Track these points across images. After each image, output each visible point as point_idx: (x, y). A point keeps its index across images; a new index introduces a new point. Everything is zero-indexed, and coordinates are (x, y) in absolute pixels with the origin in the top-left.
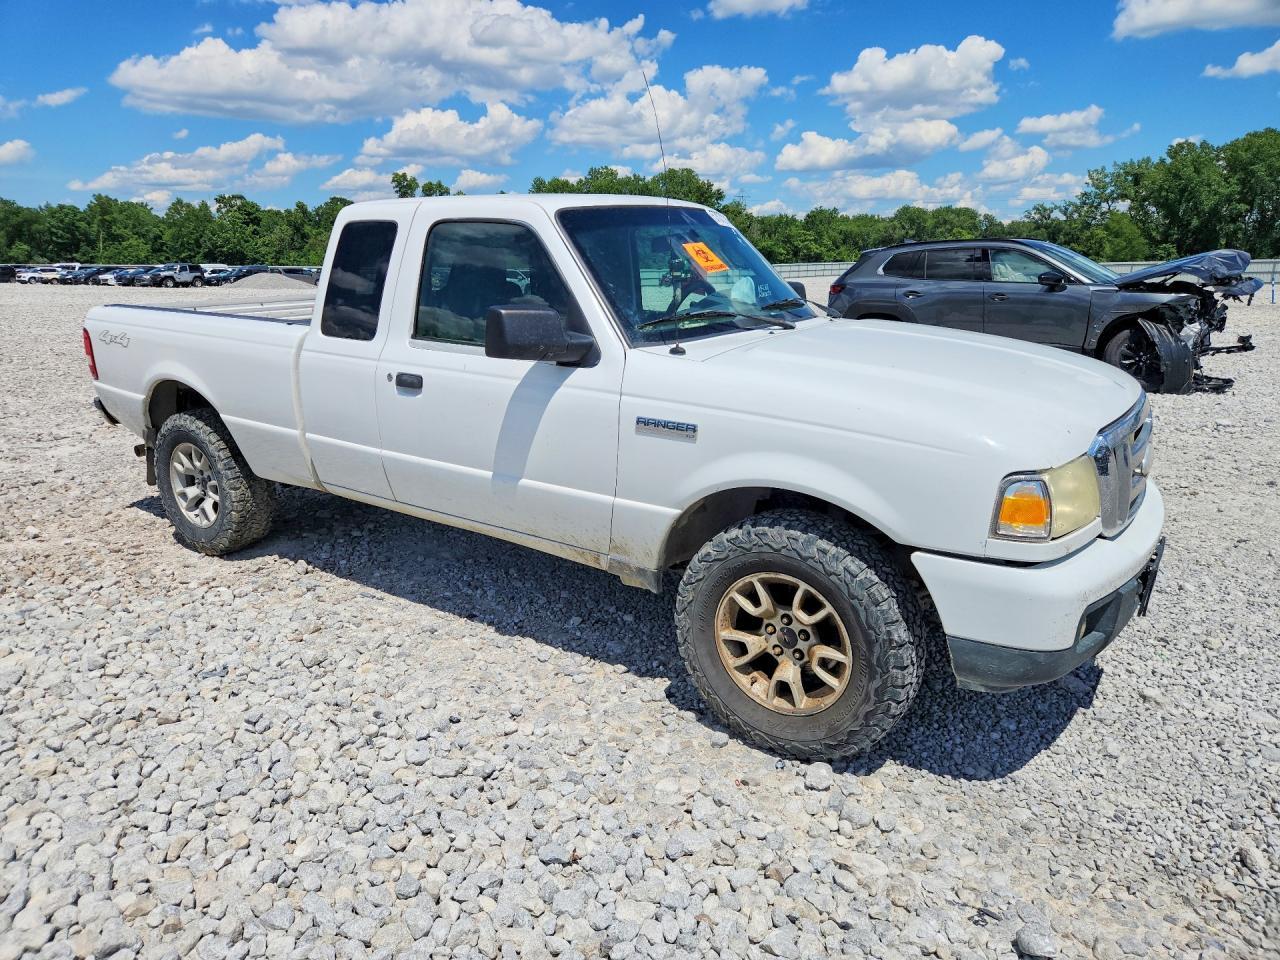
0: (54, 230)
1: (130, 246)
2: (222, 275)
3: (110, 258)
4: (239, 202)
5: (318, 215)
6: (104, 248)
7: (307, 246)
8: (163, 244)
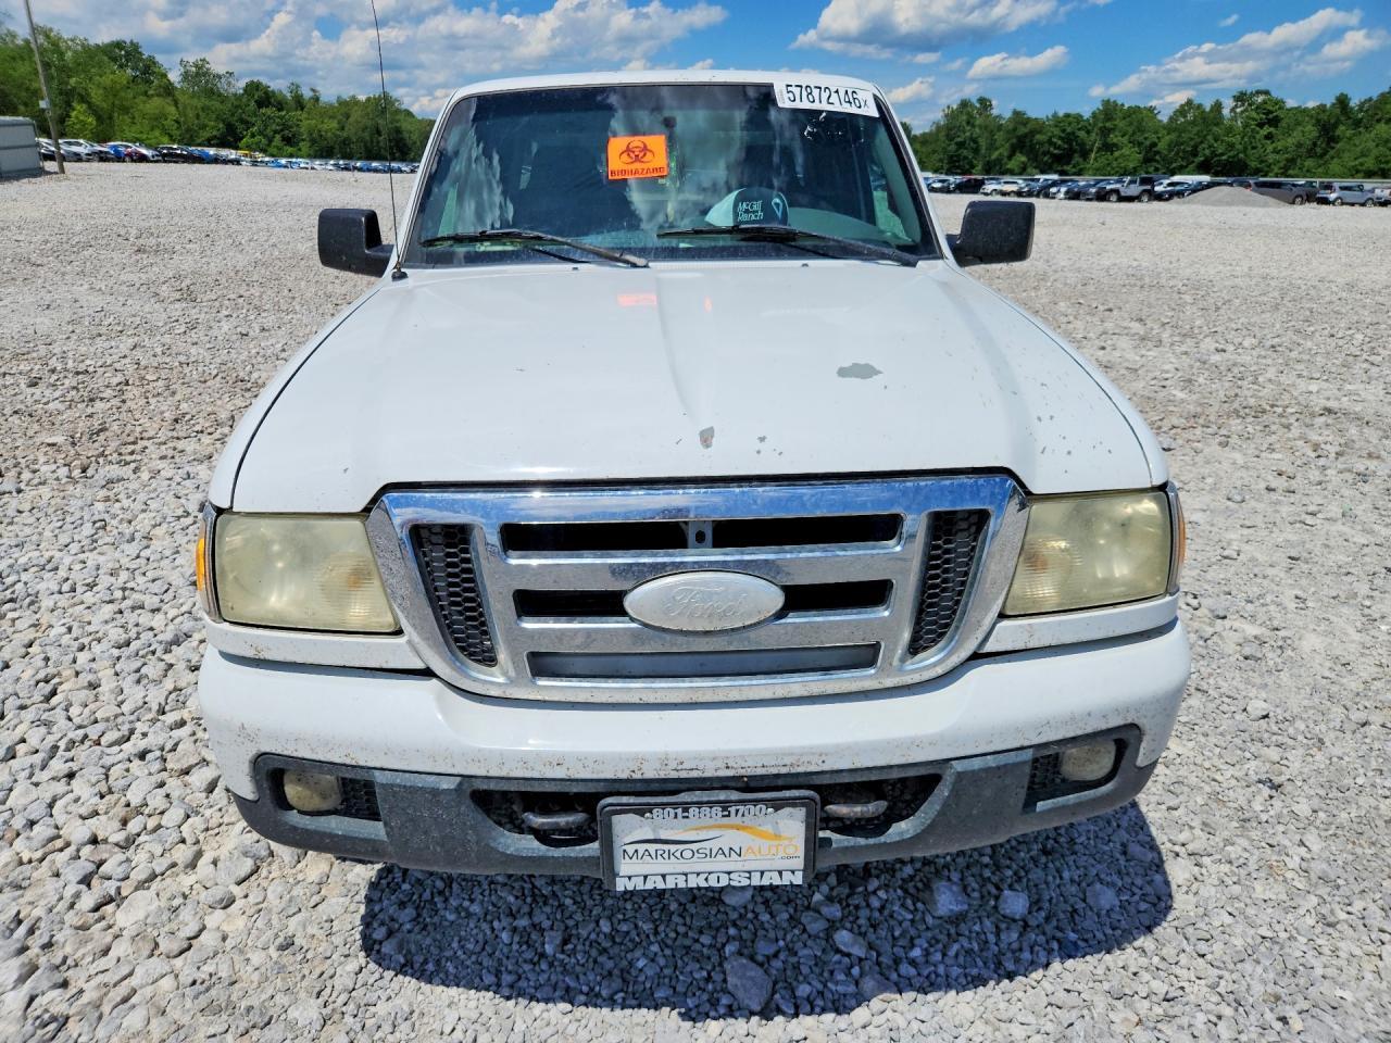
0: (1054, 140)
1: (1122, 155)
2: (1178, 188)
3: (1097, 170)
4: (1260, 99)
5: (1361, 110)
6: (1095, 159)
7: (1332, 152)
8: (1158, 153)
